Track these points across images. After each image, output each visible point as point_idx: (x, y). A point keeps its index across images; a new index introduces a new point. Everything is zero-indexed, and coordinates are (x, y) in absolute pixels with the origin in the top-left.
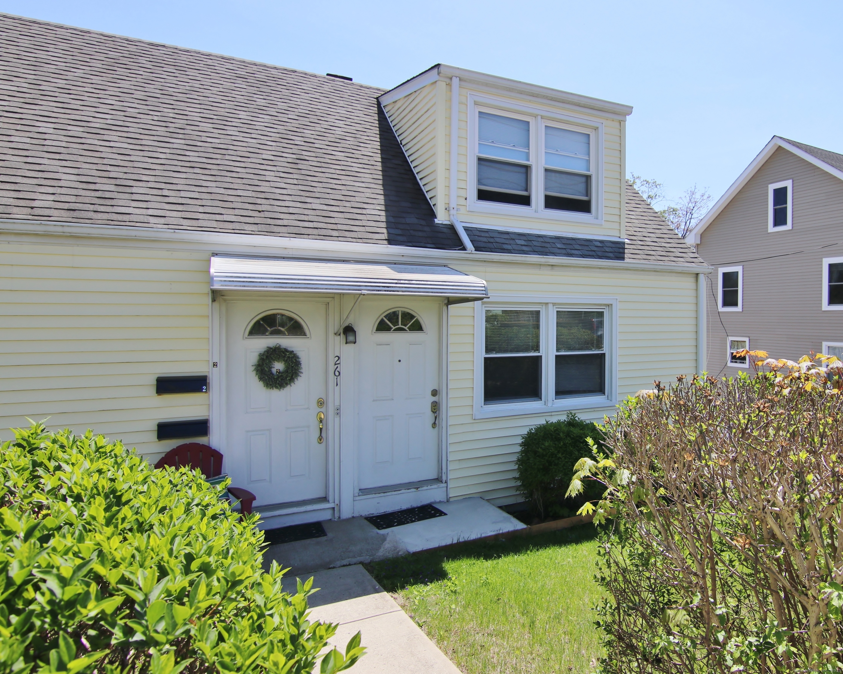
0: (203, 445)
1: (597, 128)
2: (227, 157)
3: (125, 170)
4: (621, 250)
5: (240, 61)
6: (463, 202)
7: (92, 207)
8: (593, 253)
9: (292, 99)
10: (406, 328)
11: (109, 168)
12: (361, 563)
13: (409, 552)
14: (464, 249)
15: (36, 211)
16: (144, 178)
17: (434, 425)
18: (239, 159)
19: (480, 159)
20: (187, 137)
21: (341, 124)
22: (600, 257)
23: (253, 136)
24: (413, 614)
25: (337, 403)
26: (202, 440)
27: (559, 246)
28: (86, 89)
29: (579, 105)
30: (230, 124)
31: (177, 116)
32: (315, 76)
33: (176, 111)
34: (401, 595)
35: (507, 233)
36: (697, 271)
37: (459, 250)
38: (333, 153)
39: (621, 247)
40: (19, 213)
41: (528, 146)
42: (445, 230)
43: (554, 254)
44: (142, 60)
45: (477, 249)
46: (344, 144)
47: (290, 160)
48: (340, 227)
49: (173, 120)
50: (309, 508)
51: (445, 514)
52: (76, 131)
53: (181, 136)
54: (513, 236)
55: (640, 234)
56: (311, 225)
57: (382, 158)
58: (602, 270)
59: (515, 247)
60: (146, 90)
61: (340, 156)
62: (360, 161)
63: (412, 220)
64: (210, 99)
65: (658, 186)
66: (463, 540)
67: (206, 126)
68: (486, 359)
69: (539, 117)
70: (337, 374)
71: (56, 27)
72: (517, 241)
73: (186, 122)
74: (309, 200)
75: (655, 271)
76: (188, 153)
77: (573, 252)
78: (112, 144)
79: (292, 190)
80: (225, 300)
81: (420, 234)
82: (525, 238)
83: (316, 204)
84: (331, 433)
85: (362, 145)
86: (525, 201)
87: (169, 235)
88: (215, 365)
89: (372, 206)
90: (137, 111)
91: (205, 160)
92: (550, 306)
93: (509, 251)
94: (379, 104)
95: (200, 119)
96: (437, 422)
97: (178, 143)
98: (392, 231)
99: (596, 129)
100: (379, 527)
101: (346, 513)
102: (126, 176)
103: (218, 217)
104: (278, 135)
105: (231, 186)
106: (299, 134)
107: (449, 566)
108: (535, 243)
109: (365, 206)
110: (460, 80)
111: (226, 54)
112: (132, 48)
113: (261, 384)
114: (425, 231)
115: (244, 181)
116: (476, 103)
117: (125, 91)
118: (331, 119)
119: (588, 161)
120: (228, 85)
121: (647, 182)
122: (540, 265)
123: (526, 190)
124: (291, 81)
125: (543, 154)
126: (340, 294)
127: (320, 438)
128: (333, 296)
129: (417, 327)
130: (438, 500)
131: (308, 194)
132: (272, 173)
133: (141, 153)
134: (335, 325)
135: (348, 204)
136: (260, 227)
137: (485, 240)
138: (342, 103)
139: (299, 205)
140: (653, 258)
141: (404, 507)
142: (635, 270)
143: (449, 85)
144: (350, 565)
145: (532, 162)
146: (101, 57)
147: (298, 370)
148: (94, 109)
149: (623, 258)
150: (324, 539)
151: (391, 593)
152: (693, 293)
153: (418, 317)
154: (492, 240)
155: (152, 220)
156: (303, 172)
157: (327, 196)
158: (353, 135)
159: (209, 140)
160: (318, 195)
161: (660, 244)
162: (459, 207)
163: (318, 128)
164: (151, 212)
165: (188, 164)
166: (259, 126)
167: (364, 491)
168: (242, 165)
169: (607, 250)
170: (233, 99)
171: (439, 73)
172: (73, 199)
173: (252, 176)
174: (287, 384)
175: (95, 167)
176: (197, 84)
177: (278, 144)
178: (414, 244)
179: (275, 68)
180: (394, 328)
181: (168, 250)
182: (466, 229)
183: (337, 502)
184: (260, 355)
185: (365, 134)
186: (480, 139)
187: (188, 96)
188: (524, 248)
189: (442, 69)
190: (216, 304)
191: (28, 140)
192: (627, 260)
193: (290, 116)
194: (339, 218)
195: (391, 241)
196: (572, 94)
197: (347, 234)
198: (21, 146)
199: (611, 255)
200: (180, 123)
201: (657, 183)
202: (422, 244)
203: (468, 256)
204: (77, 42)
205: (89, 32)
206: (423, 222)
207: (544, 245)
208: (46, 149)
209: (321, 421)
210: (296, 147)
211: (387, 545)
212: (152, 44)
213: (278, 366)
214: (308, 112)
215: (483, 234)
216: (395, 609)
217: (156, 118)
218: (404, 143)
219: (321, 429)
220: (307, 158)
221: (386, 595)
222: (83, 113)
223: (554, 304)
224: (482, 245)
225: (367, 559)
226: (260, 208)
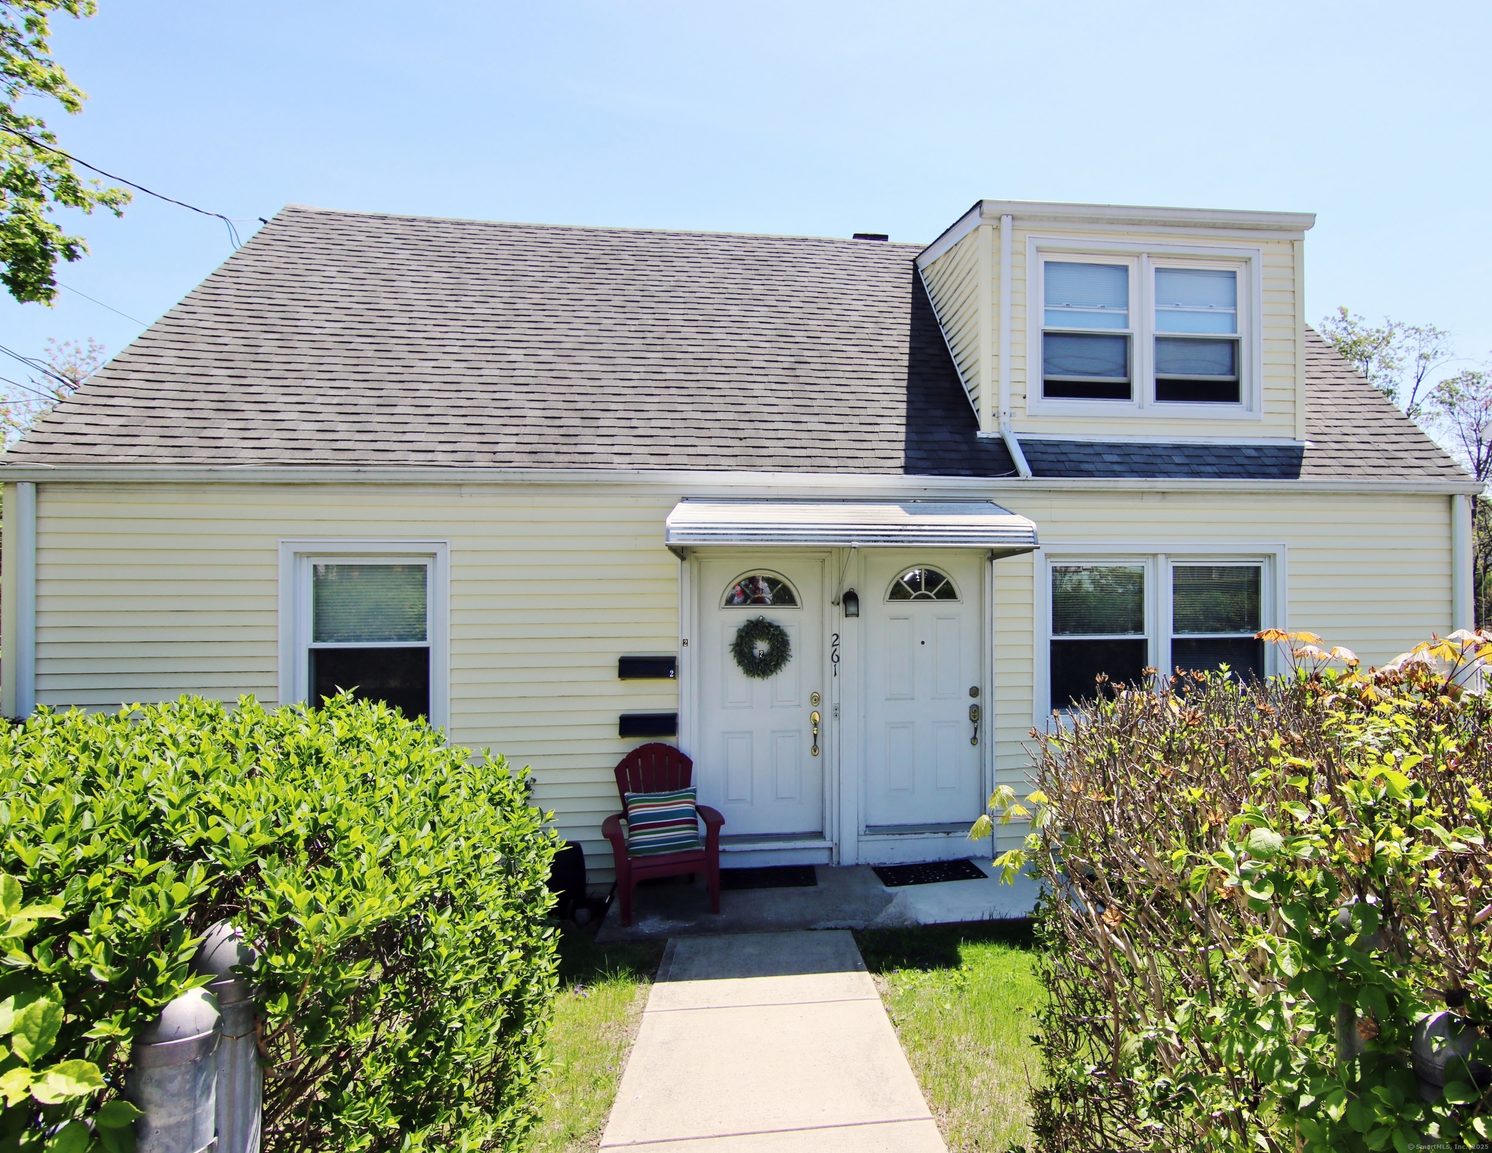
0: (670, 747)
1: (1250, 259)
2: (710, 370)
3: (593, 398)
4: (1295, 461)
5: (739, 238)
6: (1020, 402)
7: (554, 448)
8: (1240, 469)
9: (798, 279)
10: (932, 595)
11: (577, 398)
12: (851, 928)
13: (919, 924)
14: (1016, 474)
15: (499, 457)
16: (613, 406)
17: (974, 740)
18: (723, 370)
19: (1047, 335)
20: (665, 348)
21: (858, 305)
22: (1251, 475)
23: (744, 337)
24: (890, 1007)
25: (836, 701)
26: (669, 741)
27: (1177, 460)
28: (562, 302)
29: (1214, 227)
30: (717, 324)
31: (657, 323)
32: (832, 242)
33: (657, 316)
34: (885, 979)
35: (1090, 445)
36: (1450, 490)
37: (1008, 476)
38: (844, 348)
39: (1295, 455)
40: (482, 460)
41: (1126, 304)
42: (991, 448)
43: (1168, 474)
44: (624, 255)
45: (1036, 472)
46: (860, 332)
47: (786, 365)
48: (840, 453)
49: (652, 329)
50: (799, 844)
51: (985, 876)
52: (547, 355)
53: (659, 348)
54: (1099, 450)
55: (1338, 430)
56: (803, 452)
57: (911, 348)
58: (1254, 497)
59: (1100, 466)
60: (626, 293)
61: (853, 351)
62: (880, 356)
63: (942, 435)
64: (697, 295)
65: (1440, 336)
66: (998, 917)
67: (688, 332)
68: (1053, 643)
69: (1145, 256)
70: (835, 659)
71: (537, 228)
72: (1105, 456)
73: (666, 329)
74: (804, 418)
75: (1360, 494)
76: (664, 369)
77: (1203, 468)
78: (582, 367)
79: (785, 406)
80: (697, 559)
81: (953, 455)
82: (1118, 451)
83: (813, 423)
84: (827, 743)
85: (885, 332)
86: (1122, 391)
87: (632, 477)
88: (685, 643)
89: (888, 420)
90: (614, 321)
91: (683, 377)
92: (1161, 559)
93: (1090, 474)
94: (915, 268)
95: (683, 323)
96: (978, 736)
97: (654, 357)
98: (912, 454)
99: (1248, 261)
100: (889, 883)
101: (848, 857)
102: (594, 406)
103: (691, 450)
104: (774, 332)
105: (711, 408)
106: (802, 328)
107: (966, 951)
108: (1136, 459)
109: (879, 420)
110: (1013, 218)
111: (722, 231)
112: (615, 242)
113: (740, 670)
114: (959, 451)
115: (727, 400)
116: (1039, 250)
117: (603, 297)
118: (846, 300)
119: (1234, 317)
120: (720, 272)
121: (1417, 330)
122: (1142, 494)
123: (1125, 375)
124: (799, 254)
125: (1153, 313)
126: (839, 548)
127: (815, 748)
128: (829, 550)
129: (948, 593)
130: (979, 854)
131: (804, 410)
132: (762, 386)
133: (613, 375)
134: (833, 591)
135: (856, 420)
136: (739, 460)
137: (1052, 458)
138: (864, 276)
139: (791, 426)
140: (1359, 471)
141: (929, 859)
142: (1319, 494)
143: (997, 229)
144: (836, 929)
145: (1133, 329)
146: (580, 258)
147: (785, 652)
148: (567, 326)
149: (1297, 475)
150: (812, 889)
151: (874, 975)
152: (1443, 531)
153: (949, 578)
154: (1063, 458)
155: (617, 459)
156: (802, 380)
157: (829, 410)
158: (874, 320)
159: (691, 349)
160: (816, 410)
161: (1376, 447)
162: (1014, 410)
163: (828, 315)
164: (616, 449)
165: (663, 384)
166: (752, 322)
167: (873, 830)
168: (726, 378)
169: (1267, 461)
170: (724, 291)
171: (981, 214)
172: (535, 439)
173: (737, 392)
174: (772, 672)
175: (562, 398)
176: (683, 277)
177: (774, 345)
178: (942, 471)
179: (782, 239)
180: (915, 595)
181: (633, 496)
182: (1023, 444)
183: (835, 840)
184: (740, 631)
185: (891, 315)
186: (1047, 302)
187: (672, 294)
188: (1117, 468)
189: (985, 207)
190: (686, 564)
191: (498, 372)
192: (1303, 478)
193: (792, 304)
194: (841, 440)
195: (909, 469)
196: (1199, 210)
197: (850, 462)
198: (489, 380)
199: (1274, 470)
200: (660, 331)
201: (1438, 330)
202: (953, 471)
203: (1021, 484)
204: (557, 244)
205: (570, 229)
206: (958, 438)
207: (1151, 460)
208: (514, 380)
209: (816, 725)
210: (796, 346)
211: (892, 909)
212: (637, 233)
213: (762, 647)
214: (816, 295)
215: (1050, 450)
216: (870, 996)
217: (633, 328)
218: (943, 322)
219: (815, 736)
220: (809, 360)
221: (866, 976)
222: (555, 332)
223: (1168, 556)
224: (1045, 466)
225: (859, 924)
226: (741, 434)
